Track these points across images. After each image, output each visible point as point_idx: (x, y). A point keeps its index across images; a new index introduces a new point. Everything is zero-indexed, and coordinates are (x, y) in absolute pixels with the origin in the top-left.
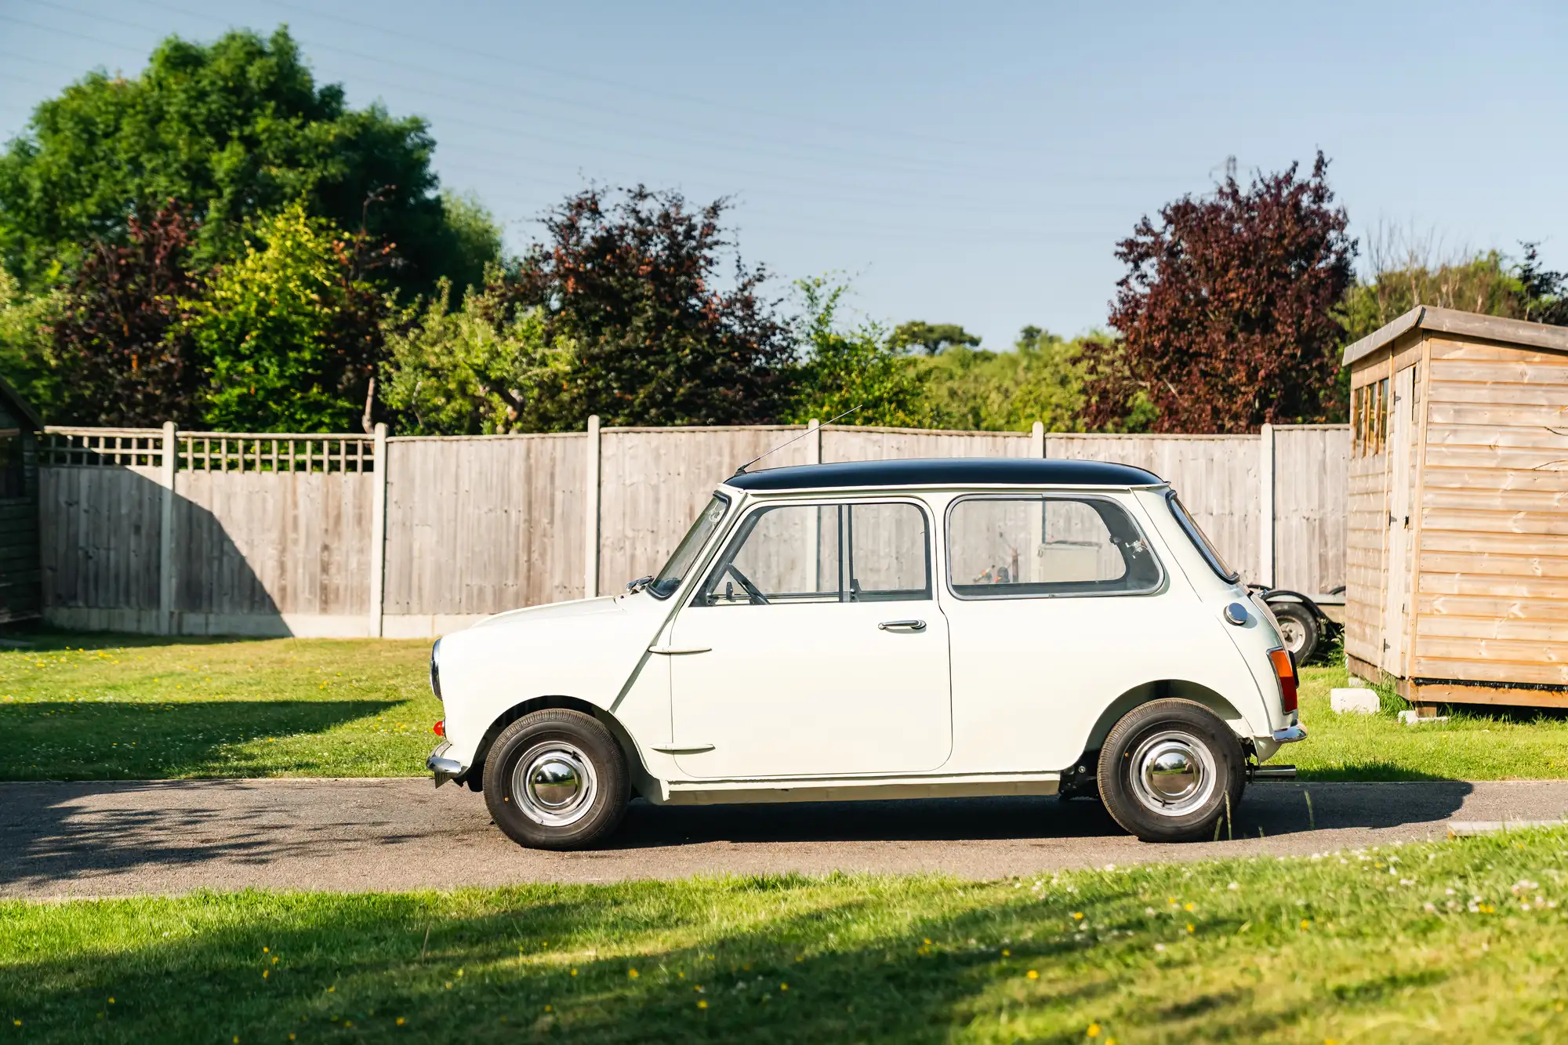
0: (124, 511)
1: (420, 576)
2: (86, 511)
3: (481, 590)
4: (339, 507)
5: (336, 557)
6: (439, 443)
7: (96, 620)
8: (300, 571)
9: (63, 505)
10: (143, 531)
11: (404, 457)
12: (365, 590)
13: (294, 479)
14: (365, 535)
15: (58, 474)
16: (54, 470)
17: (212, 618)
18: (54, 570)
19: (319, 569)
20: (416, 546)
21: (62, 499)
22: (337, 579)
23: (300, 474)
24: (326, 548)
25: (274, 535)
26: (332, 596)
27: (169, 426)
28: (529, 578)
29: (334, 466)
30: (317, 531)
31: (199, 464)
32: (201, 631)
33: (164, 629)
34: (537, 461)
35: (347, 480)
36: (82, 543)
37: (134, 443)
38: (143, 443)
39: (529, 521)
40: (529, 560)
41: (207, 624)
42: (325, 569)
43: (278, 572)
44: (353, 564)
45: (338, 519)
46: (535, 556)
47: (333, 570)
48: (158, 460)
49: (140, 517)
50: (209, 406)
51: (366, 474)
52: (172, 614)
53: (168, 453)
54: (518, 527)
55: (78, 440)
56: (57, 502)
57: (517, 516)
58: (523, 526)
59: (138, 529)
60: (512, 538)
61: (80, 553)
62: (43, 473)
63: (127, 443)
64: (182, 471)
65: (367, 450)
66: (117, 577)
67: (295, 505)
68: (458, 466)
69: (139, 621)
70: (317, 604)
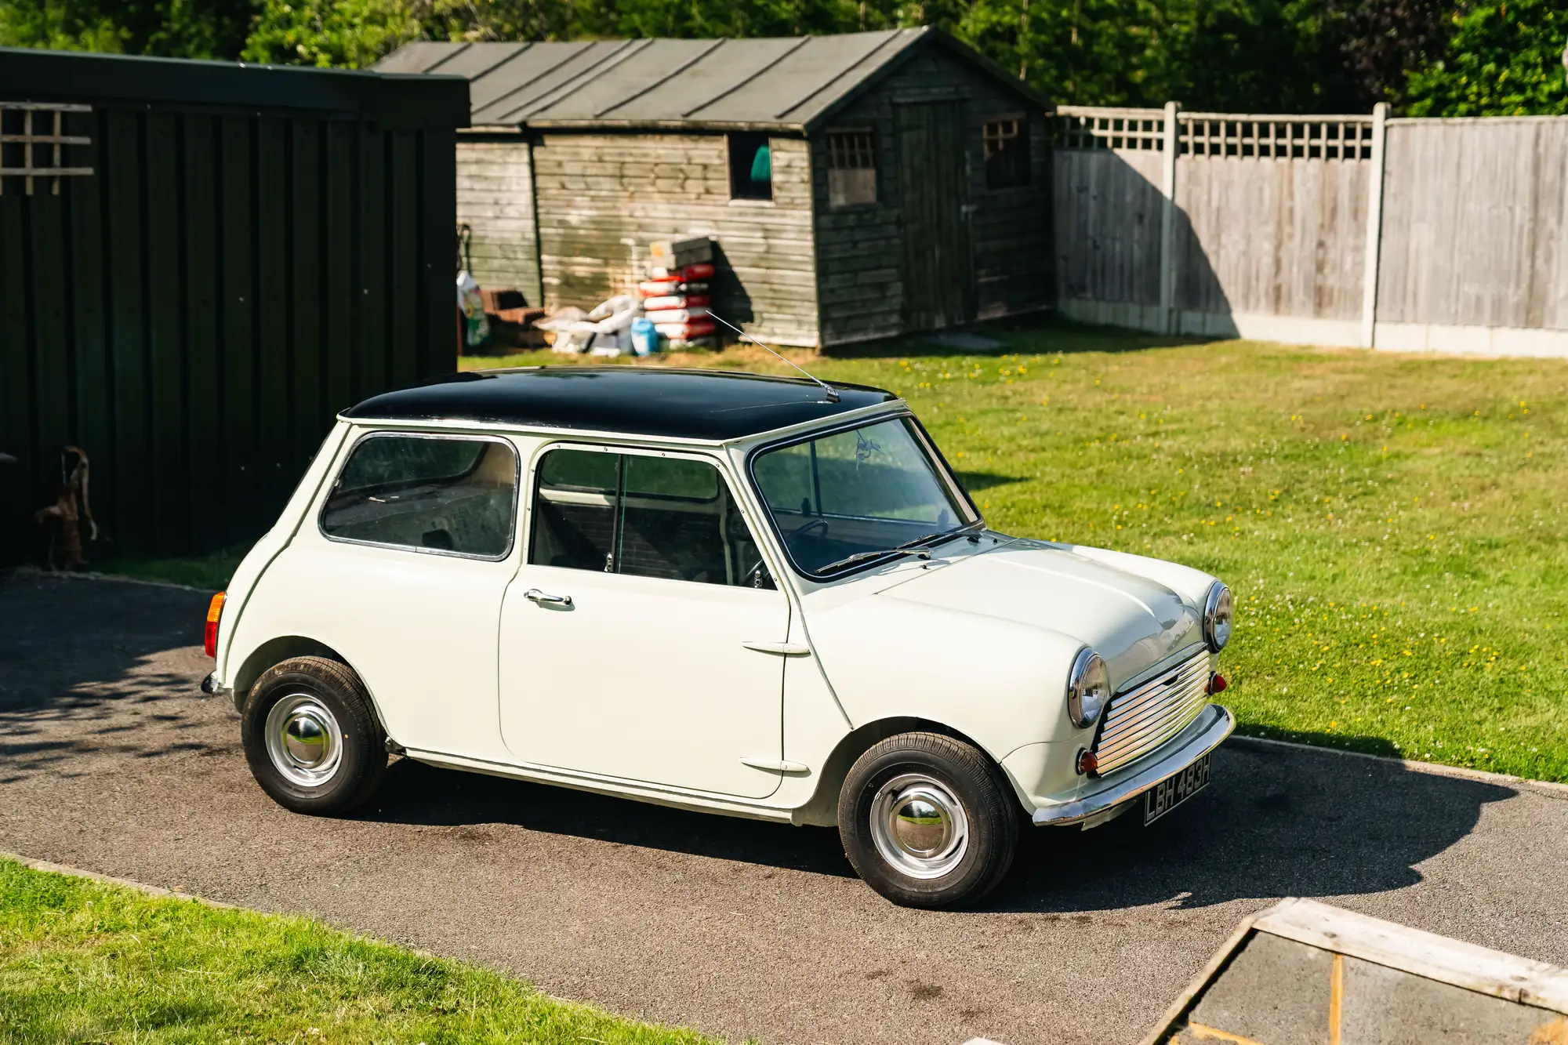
0: (1129, 198)
1: (1416, 282)
2: (1095, 198)
3: (1479, 300)
4: (1335, 199)
5: (1332, 255)
6: (1442, 128)
7: (1103, 313)
8: (1295, 269)
9: (1074, 190)
10: (1146, 221)
11: (1404, 141)
12: (1359, 293)
13: (1291, 166)
14: (1361, 230)
15: (1070, 158)
16: (1066, 153)
17: (1209, 317)
18: (1065, 258)
19: (1313, 268)
20: (1413, 246)
21: (1074, 184)
22: (1331, 280)
23: (1298, 161)
24: (1321, 244)
25: (1270, 228)
26: (1326, 299)
27: (1170, 106)
28: (1531, 287)
29: (1332, 152)
30: (1313, 225)
31: (1199, 149)
32: (1197, 331)
33: (1163, 327)
34: (1546, 149)
35: (1345, 167)
36: (1090, 232)
37: (1140, 126)
38: (1148, 126)
39: (1536, 219)
40: (1533, 266)
41: (1204, 324)
42: (1320, 268)
43: (1273, 270)
44: (1348, 266)
45: (1334, 212)
46: (1540, 262)
47: (1327, 269)
48: (1160, 145)
49: (1143, 204)
50: (1455, 29)
51: (1365, 161)
52: (1170, 311)
53: (1168, 136)
54: (1522, 227)
55: (1090, 122)
56: (1069, 189)
57: (1522, 213)
58: (1527, 226)
59: (1141, 218)
60: (1515, 241)
61: (1090, 243)
62: (1058, 157)
63: (1133, 126)
64: (1183, 157)
65: (1367, 133)
66: (1122, 267)
67: (1291, 195)
68: (1460, 155)
69: (1142, 316)
70: (1311, 307)
